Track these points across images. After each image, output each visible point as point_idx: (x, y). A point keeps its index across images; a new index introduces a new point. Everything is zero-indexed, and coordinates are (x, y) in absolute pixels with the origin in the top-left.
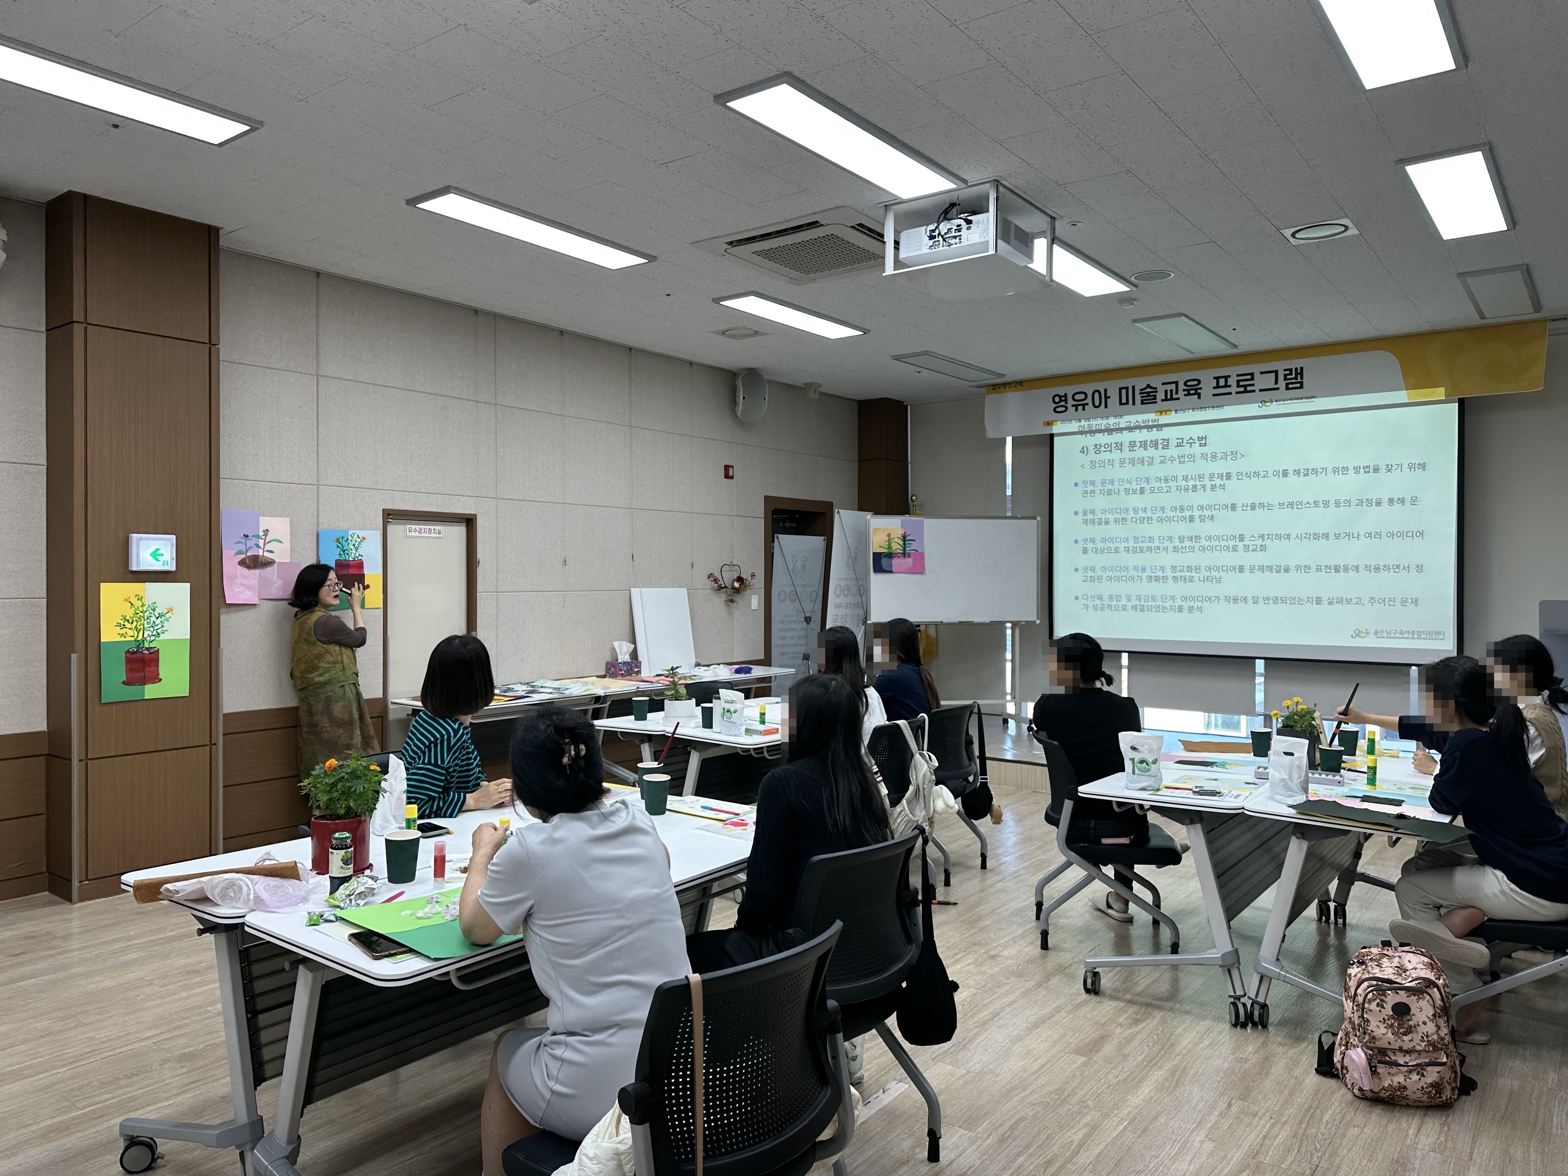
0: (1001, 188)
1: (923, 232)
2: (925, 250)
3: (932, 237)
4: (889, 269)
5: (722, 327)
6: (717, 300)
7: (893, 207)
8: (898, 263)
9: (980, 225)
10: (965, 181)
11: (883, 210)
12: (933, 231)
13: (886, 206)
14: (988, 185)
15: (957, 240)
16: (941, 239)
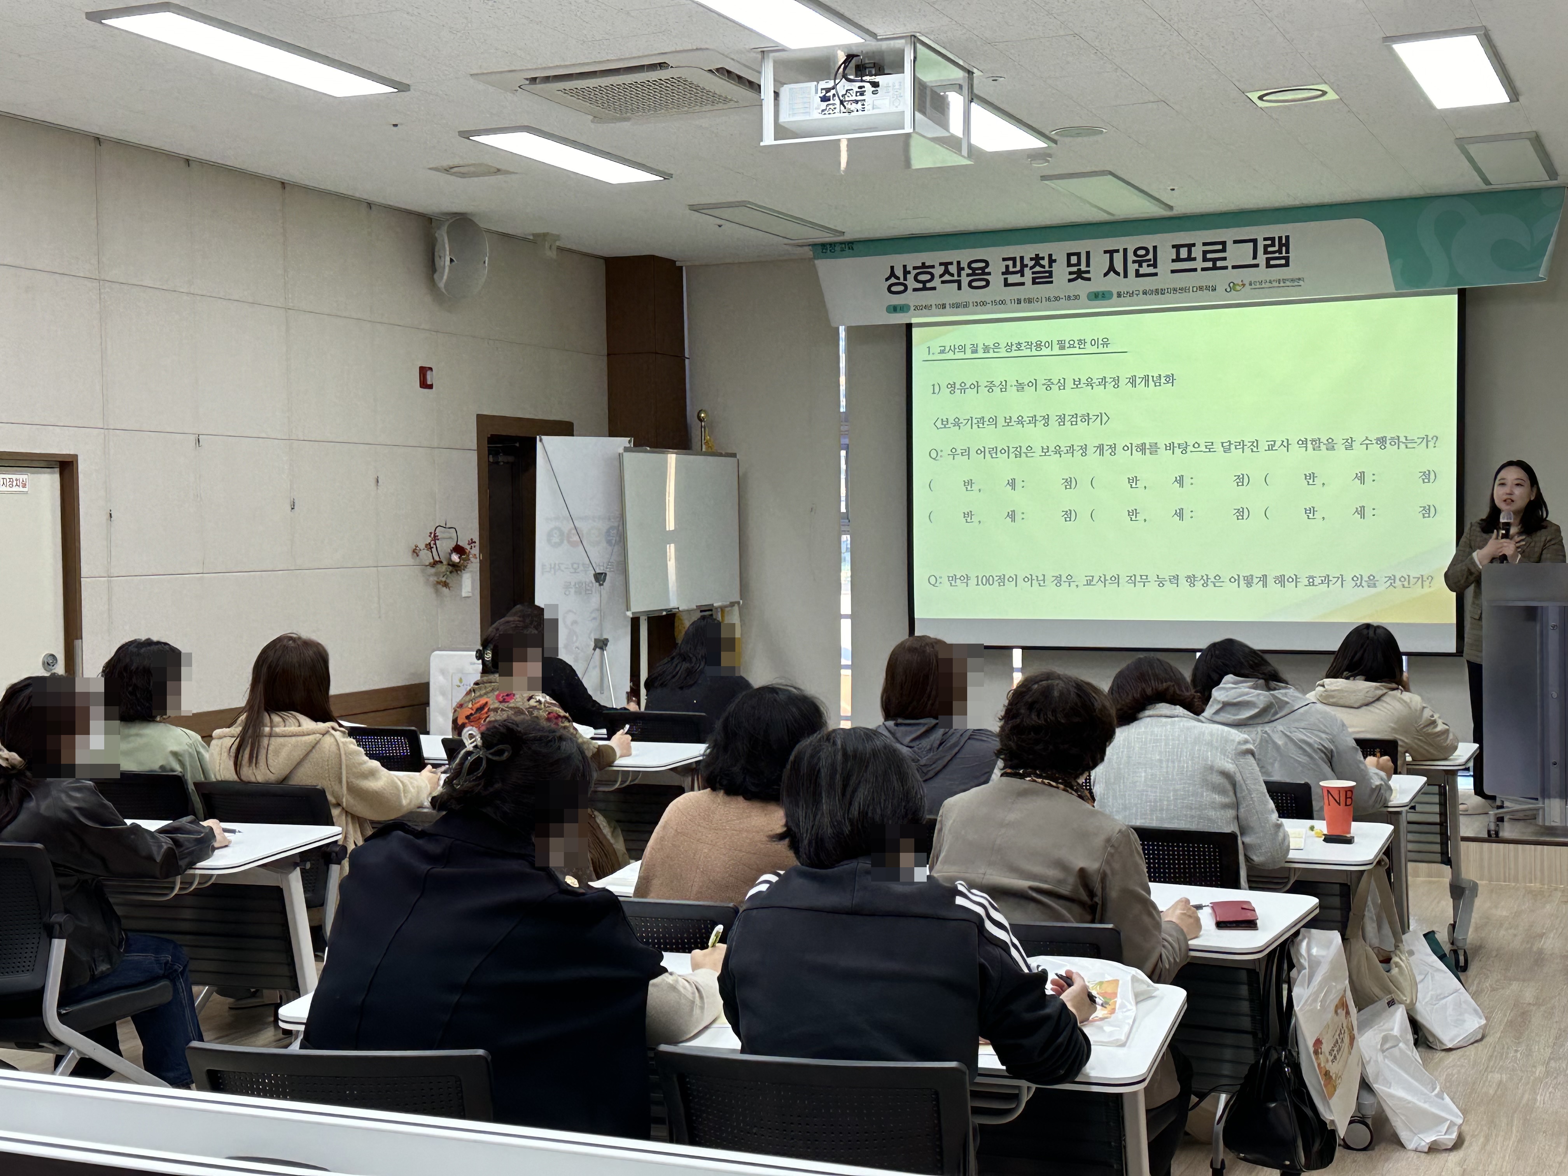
0: (919, 46)
1: (812, 90)
2: (816, 115)
3: (824, 99)
4: (769, 139)
5: (446, 163)
6: (466, 135)
7: (772, 55)
8: (781, 131)
9: (890, 89)
10: (874, 35)
11: (759, 56)
12: (828, 90)
13: (763, 52)
14: (903, 41)
15: (859, 106)
16: (837, 102)
